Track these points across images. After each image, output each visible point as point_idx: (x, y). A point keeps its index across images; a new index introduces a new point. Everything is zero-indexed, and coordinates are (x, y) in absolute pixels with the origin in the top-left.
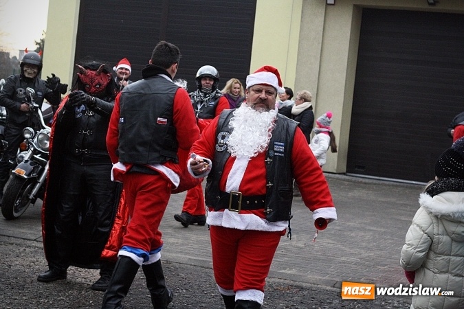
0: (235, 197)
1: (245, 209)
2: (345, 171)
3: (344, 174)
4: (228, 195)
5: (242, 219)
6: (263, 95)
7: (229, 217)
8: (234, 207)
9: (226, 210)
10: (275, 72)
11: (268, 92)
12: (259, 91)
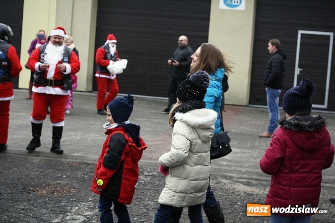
0: (51, 81)
1: (55, 86)
2: (91, 90)
3: (91, 92)
4: (48, 80)
5: (54, 90)
6: (57, 40)
7: (48, 89)
8: (51, 85)
9: (47, 87)
10: (63, 29)
11: (59, 39)
12: (56, 38)
